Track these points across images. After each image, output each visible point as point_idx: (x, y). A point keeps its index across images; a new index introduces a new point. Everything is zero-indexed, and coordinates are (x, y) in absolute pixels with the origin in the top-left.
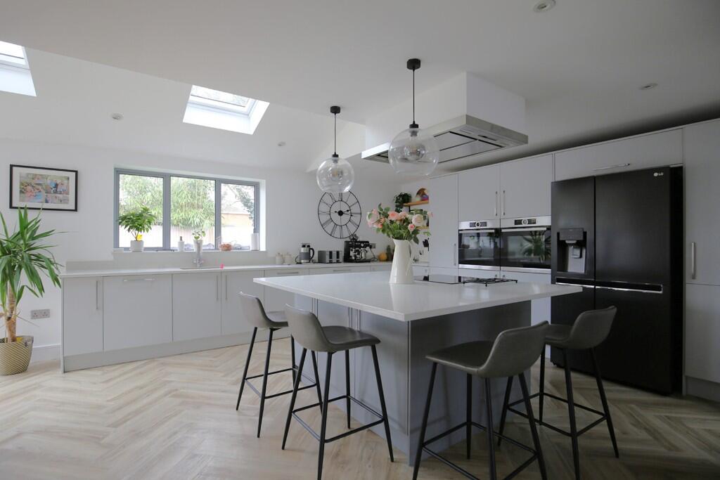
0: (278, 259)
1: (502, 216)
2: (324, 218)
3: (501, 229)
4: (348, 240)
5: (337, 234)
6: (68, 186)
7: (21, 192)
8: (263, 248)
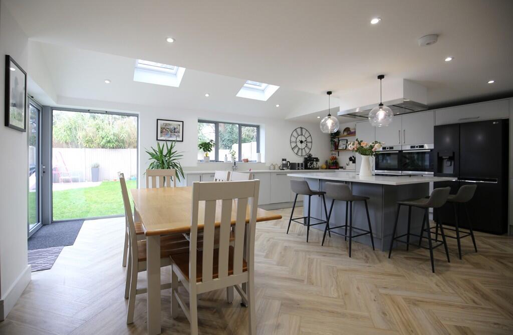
0: (272, 167)
1: (403, 144)
2: (293, 145)
3: (402, 151)
4: (306, 157)
5: (300, 154)
6: (179, 129)
7: (161, 132)
8: (263, 161)
